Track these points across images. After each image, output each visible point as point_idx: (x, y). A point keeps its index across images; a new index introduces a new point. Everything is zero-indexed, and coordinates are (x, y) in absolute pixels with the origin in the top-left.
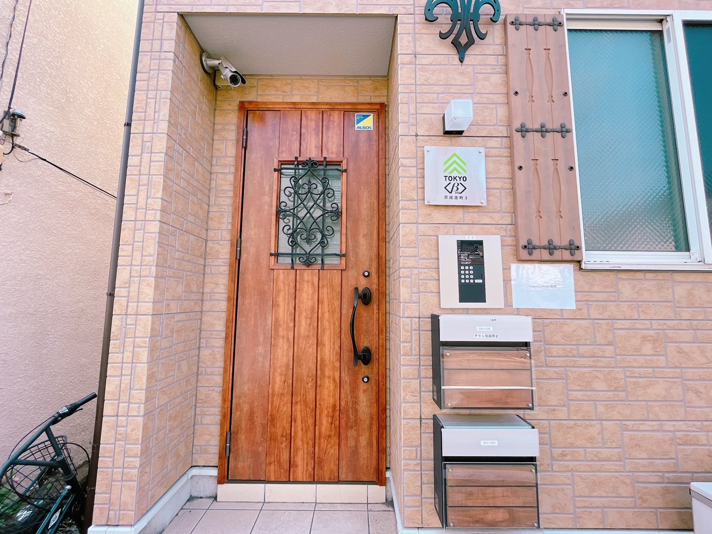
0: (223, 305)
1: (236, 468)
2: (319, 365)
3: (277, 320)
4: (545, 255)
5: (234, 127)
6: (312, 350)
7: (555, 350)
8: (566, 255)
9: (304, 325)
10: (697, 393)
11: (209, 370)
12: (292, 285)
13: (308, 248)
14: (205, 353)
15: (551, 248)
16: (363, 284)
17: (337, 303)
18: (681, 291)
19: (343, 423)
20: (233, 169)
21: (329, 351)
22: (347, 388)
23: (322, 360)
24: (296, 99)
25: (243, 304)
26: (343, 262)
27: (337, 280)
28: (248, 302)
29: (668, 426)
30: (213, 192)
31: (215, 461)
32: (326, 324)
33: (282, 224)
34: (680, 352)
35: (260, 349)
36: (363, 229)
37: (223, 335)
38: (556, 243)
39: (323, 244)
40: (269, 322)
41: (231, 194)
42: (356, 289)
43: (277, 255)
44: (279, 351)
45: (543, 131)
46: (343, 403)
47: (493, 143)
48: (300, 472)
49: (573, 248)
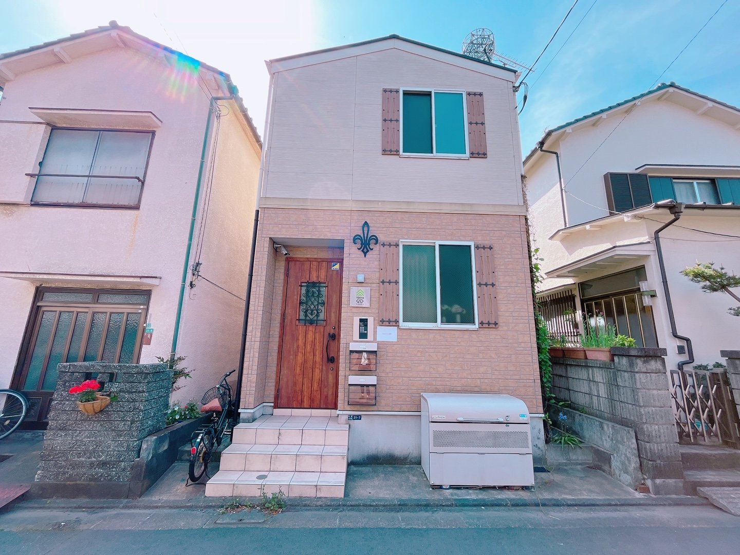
0: (277, 339)
1: (281, 403)
2: (314, 363)
3: (298, 345)
4: (387, 324)
5: (283, 268)
6: (311, 357)
7: (389, 354)
8: (394, 324)
9: (309, 347)
10: (434, 369)
11: (271, 365)
12: (305, 332)
13: (311, 317)
14: (270, 358)
15: (389, 321)
16: (332, 332)
17: (322, 339)
18: (431, 336)
19: (322, 386)
20: (282, 285)
21: (318, 358)
22: (324, 372)
23: (315, 361)
24: (309, 256)
25: (285, 339)
26: (325, 323)
27: (322, 330)
28: (287, 338)
29: (424, 379)
30: (274, 294)
31: (273, 400)
32: (317, 347)
33: (302, 307)
34: (430, 356)
35: (291, 357)
36: (333, 310)
37: (277, 351)
38: (391, 320)
39: (317, 316)
40: (295, 347)
41: (282, 295)
42: (329, 334)
43: (299, 320)
44: (299, 358)
45: (390, 282)
46: (323, 378)
47: (374, 285)
48: (306, 404)
49: (397, 321)
